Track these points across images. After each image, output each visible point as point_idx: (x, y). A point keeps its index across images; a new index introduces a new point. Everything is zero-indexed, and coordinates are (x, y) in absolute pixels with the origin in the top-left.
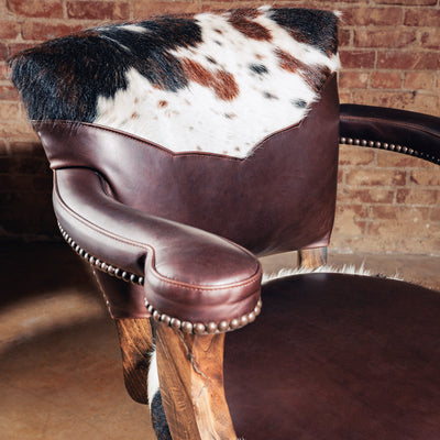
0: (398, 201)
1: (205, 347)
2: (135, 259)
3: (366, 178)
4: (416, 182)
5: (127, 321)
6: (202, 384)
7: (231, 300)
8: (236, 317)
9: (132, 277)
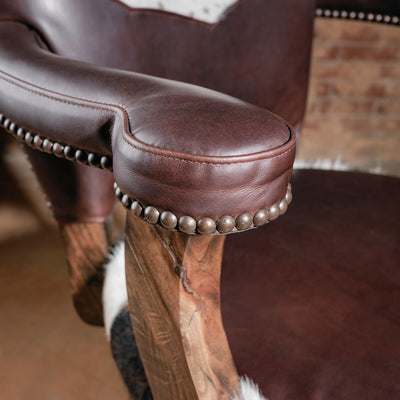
1: (199, 254)
2: (94, 129)
5: (75, 227)
6: (193, 307)
7: (258, 179)
8: (263, 207)
9: (90, 157)
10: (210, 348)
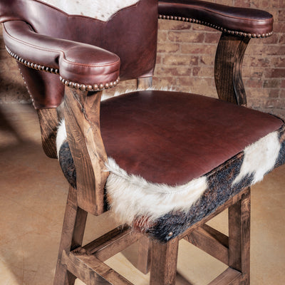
0: (194, 74)
1: (91, 105)
3: (175, 60)
4: (204, 62)
5: (44, 110)
7: (105, 72)
8: (107, 82)
9: (52, 70)
10: (96, 143)
